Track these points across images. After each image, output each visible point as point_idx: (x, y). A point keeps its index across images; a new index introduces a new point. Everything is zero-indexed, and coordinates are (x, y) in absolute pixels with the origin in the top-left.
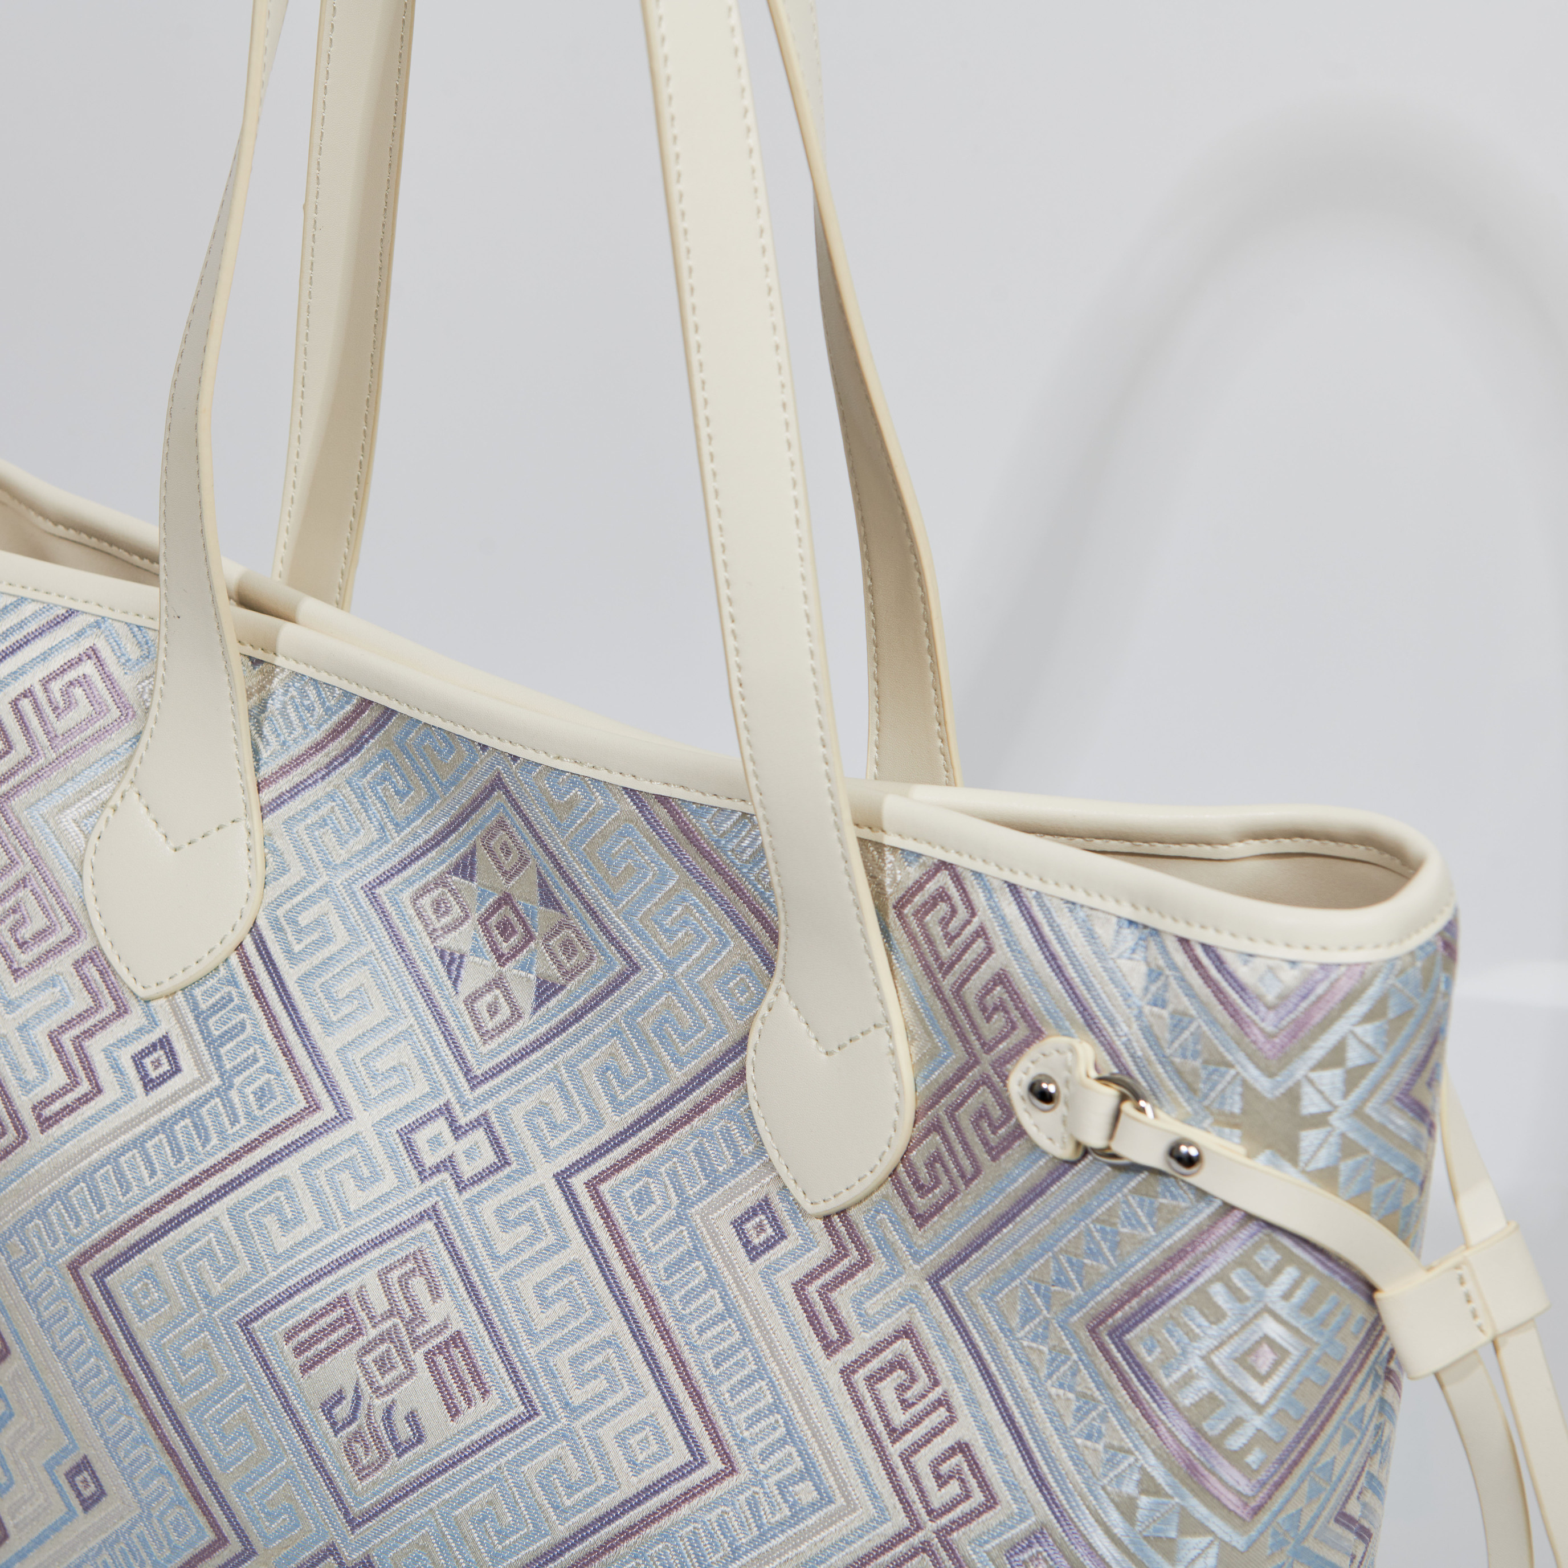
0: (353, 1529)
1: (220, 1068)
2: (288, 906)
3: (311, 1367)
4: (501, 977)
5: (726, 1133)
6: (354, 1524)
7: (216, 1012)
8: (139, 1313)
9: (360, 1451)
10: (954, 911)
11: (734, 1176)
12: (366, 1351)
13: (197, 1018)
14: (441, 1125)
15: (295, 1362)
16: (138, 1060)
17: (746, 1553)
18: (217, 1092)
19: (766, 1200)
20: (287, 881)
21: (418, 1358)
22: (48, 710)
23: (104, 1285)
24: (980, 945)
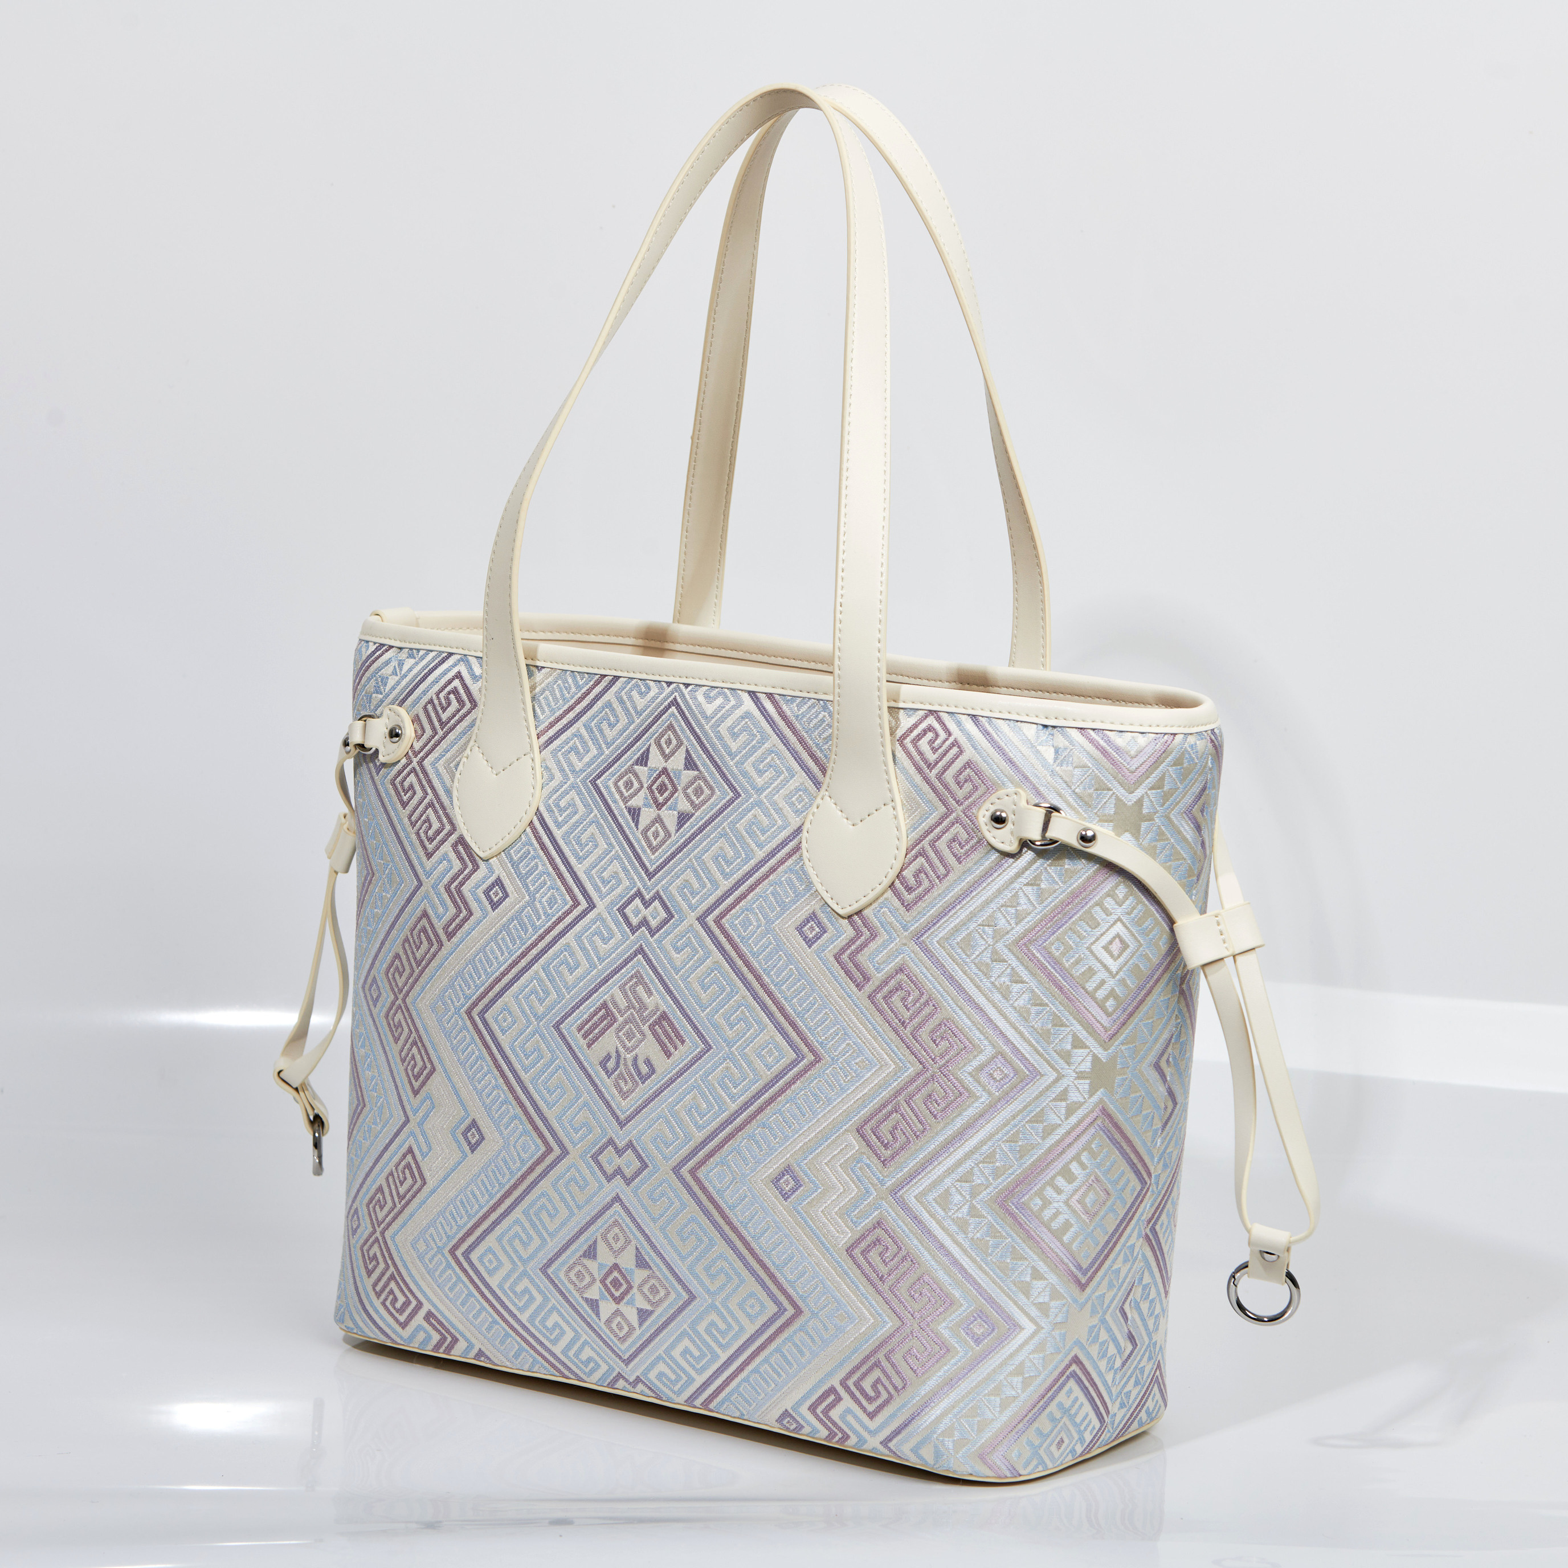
0: (621, 1128)
1: (528, 890)
2: (554, 797)
3: (592, 1044)
4: (659, 816)
5: (790, 882)
6: (622, 1124)
7: (522, 861)
8: (502, 1031)
9: (622, 1084)
10: (937, 735)
11: (794, 904)
12: (619, 1030)
13: (512, 866)
14: (637, 901)
15: (583, 1043)
16: (487, 893)
17: (835, 1100)
18: (528, 903)
19: (814, 913)
20: (553, 784)
21: (645, 1028)
22: (439, 709)
23: (484, 1019)
24: (955, 750)
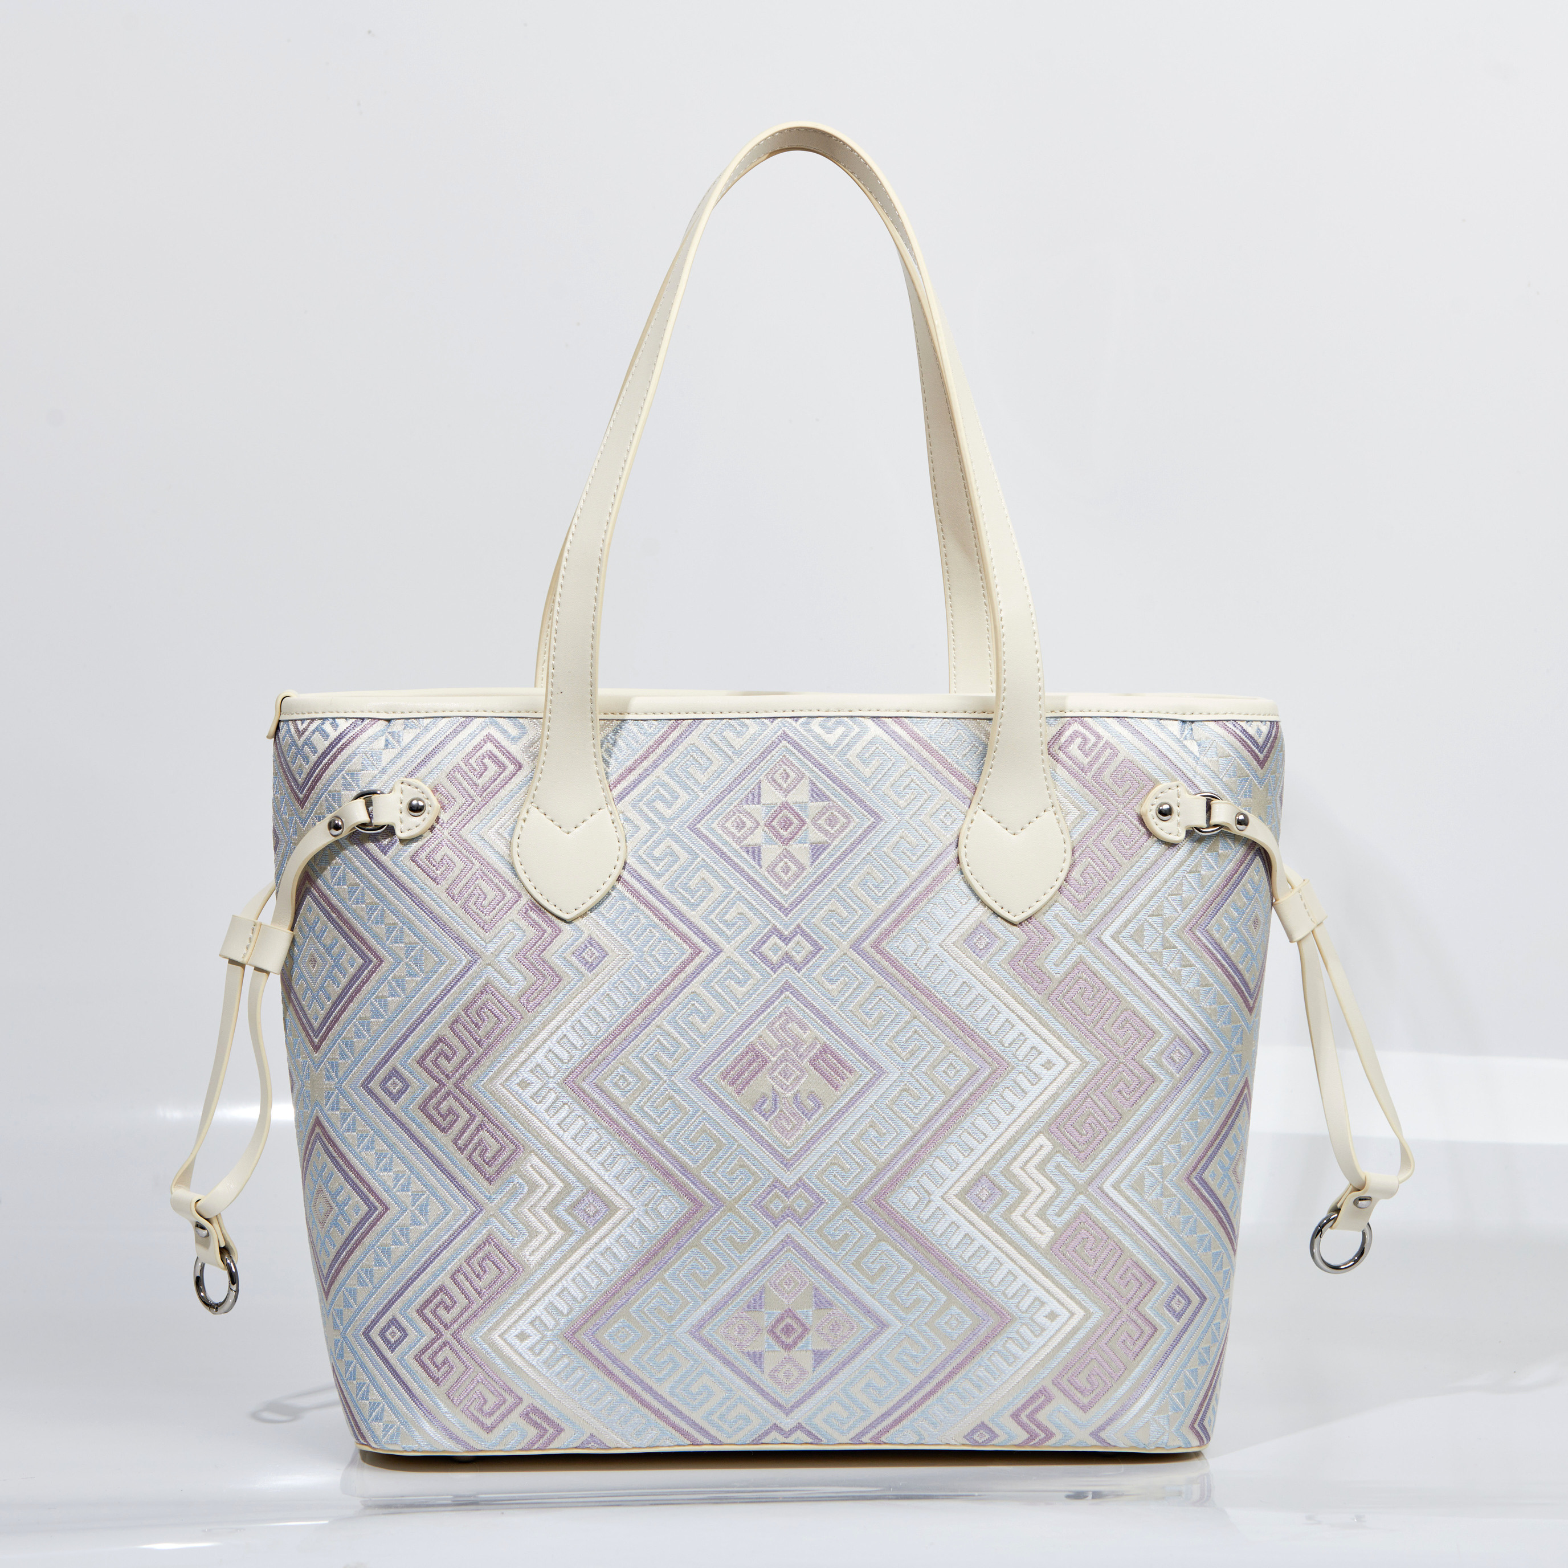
0: (788, 1169)
1: (632, 944)
2: (644, 848)
3: (741, 1090)
4: (786, 851)
6: (788, 1165)
7: (618, 918)
8: (621, 1093)
9: (784, 1124)
10: (1086, 740)
11: (959, 918)
12: (773, 1070)
13: (606, 924)
14: (775, 938)
15: (731, 1090)
16: (578, 955)
17: (1023, 1104)
18: (636, 959)
19: (982, 924)
20: (640, 835)
21: (804, 1063)
22: (471, 774)
23: (595, 1084)
24: (1108, 751)
